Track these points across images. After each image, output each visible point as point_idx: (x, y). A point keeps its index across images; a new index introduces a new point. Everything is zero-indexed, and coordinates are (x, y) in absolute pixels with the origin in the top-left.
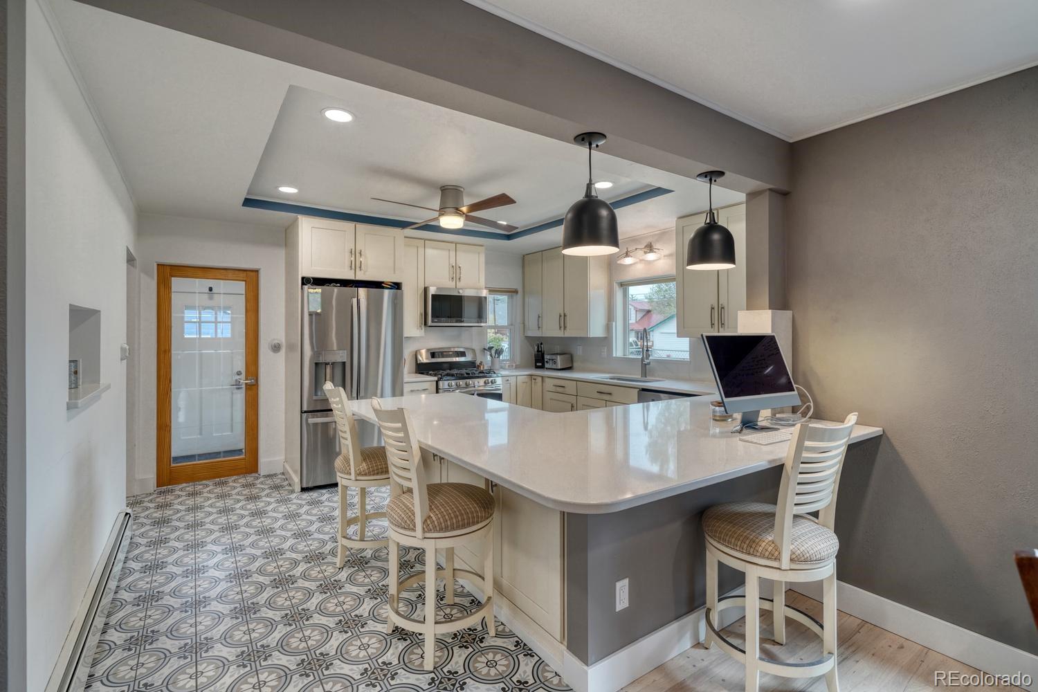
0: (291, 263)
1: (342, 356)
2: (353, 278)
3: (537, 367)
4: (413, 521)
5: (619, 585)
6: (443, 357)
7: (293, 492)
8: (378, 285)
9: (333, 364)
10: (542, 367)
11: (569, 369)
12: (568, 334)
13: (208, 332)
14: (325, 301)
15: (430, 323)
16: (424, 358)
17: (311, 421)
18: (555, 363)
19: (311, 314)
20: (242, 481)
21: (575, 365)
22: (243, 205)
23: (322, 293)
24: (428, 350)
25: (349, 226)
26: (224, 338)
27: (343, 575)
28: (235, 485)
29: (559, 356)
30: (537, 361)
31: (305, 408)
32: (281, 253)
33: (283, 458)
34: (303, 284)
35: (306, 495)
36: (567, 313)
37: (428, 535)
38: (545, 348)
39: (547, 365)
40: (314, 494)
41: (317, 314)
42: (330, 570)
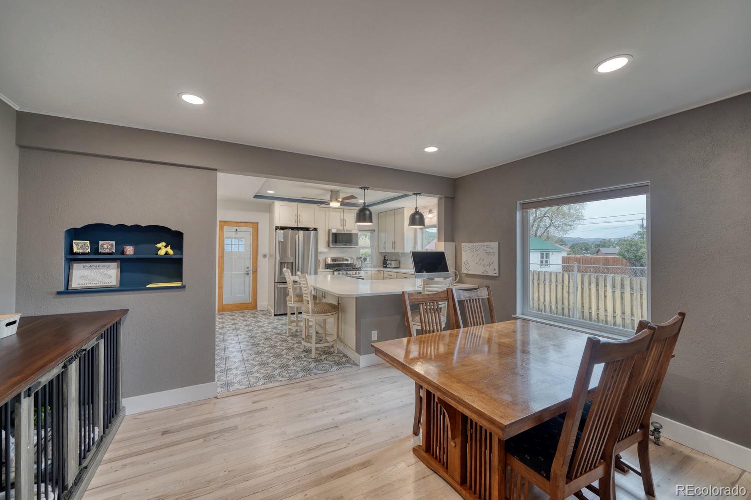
0: (271, 220)
1: (292, 260)
2: (297, 227)
3: (383, 267)
4: (309, 311)
5: (373, 332)
6: (338, 261)
7: (271, 316)
8: (307, 229)
9: (288, 263)
10: (386, 267)
11: (398, 268)
12: (396, 251)
13: (235, 249)
14: (285, 237)
15: (331, 246)
16: (329, 262)
17: (279, 286)
18: (391, 265)
19: (279, 242)
20: (251, 312)
21: (401, 266)
22: (254, 198)
23: (284, 234)
24: (332, 258)
25: (295, 204)
26: (235, 252)
27: (289, 339)
28: (248, 314)
29: (393, 262)
30: (383, 264)
31: (276, 281)
32: (267, 215)
33: (267, 303)
34: (276, 229)
35: (276, 317)
36: (396, 241)
37: (314, 315)
38: (386, 258)
39: (387, 266)
40: (280, 317)
41: (282, 242)
42: (285, 337)
